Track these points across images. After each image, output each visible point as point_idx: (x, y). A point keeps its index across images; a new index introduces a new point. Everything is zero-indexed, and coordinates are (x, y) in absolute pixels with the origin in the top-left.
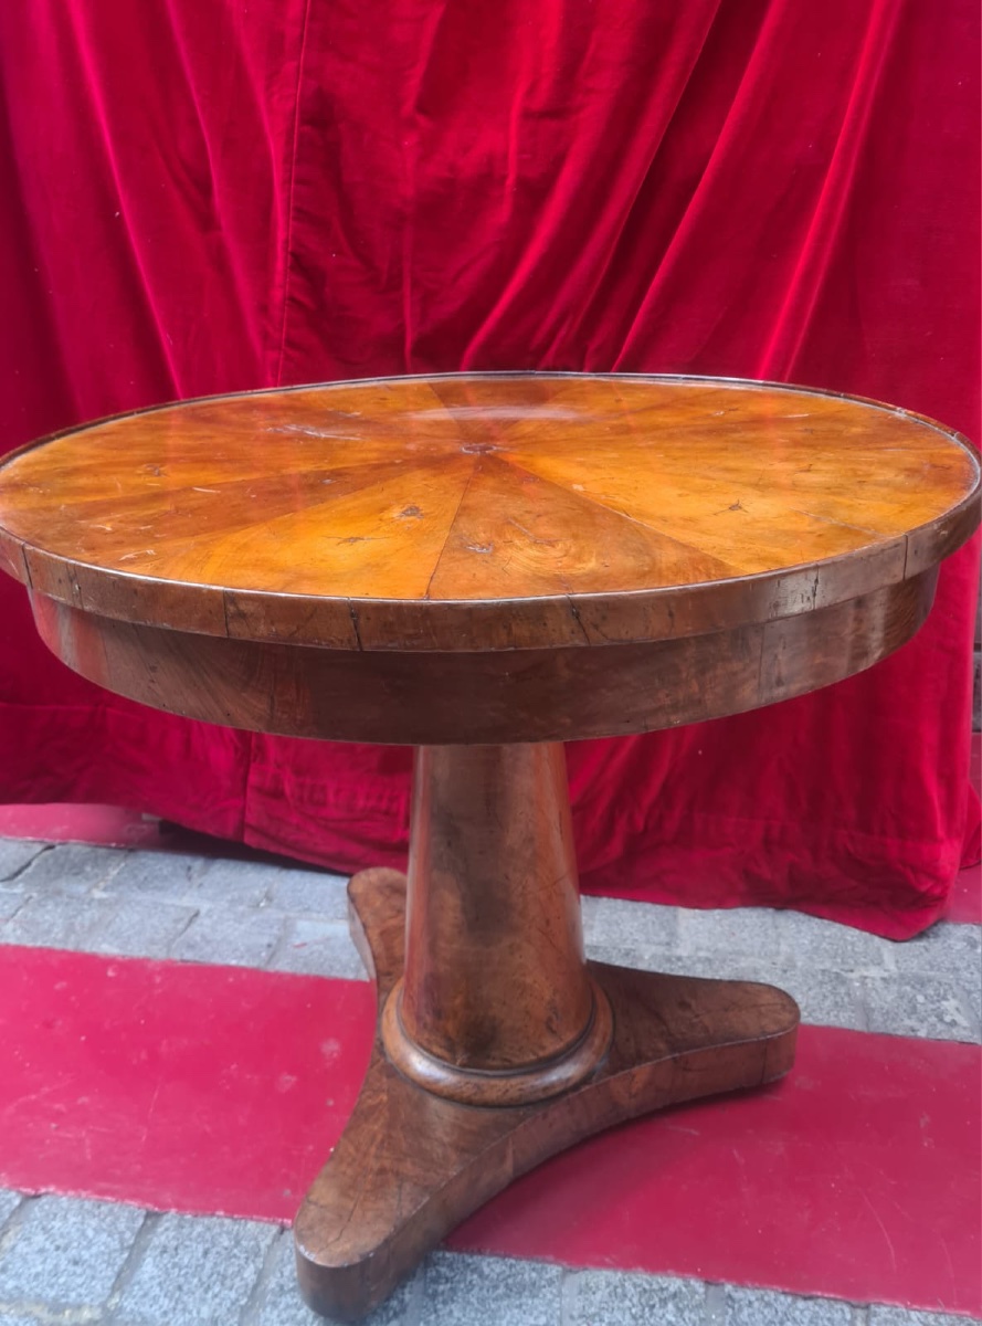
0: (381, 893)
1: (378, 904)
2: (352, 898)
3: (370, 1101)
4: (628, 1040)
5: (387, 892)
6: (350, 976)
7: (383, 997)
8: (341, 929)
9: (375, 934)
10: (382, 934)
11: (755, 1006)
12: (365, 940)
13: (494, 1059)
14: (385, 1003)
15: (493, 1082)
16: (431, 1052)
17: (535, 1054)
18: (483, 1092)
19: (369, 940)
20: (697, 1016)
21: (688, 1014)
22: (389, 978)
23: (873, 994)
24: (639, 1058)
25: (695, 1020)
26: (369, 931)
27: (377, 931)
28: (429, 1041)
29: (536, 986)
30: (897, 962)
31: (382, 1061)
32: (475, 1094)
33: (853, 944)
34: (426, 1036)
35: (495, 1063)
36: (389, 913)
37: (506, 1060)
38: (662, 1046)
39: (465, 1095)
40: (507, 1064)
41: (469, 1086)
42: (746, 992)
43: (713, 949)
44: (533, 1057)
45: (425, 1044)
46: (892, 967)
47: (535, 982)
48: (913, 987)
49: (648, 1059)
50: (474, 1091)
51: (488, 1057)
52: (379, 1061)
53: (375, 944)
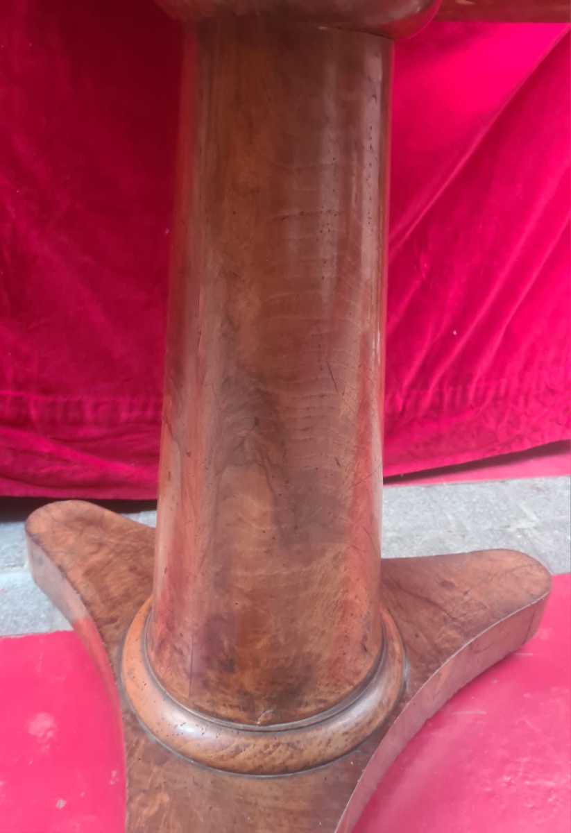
0: (72, 528)
1: (71, 541)
2: (35, 540)
3: (145, 811)
4: (417, 636)
5: (78, 525)
6: (44, 629)
7: (114, 652)
8: (20, 577)
9: (77, 575)
10: (87, 573)
11: (507, 572)
12: (67, 586)
13: (307, 704)
14: (120, 659)
15: (310, 735)
16: (217, 716)
17: (350, 683)
18: (301, 751)
19: (72, 584)
20: (466, 593)
21: (457, 594)
22: (113, 625)
23: (537, 542)
24: (440, 654)
25: (466, 598)
26: (70, 574)
27: (80, 572)
28: (214, 703)
29: (357, 601)
30: (535, 513)
31: (143, 742)
32: (291, 757)
33: (497, 505)
34: (208, 696)
35: (308, 709)
36: (88, 549)
37: (321, 701)
38: (453, 634)
39: (277, 762)
40: (322, 705)
41: (280, 747)
42: (492, 560)
43: (397, 529)
44: (349, 688)
45: (206, 706)
46: (534, 518)
47: (356, 597)
48: (559, 530)
49: (449, 653)
50: (288, 753)
51: (300, 704)
52: (137, 743)
53: (81, 587)
